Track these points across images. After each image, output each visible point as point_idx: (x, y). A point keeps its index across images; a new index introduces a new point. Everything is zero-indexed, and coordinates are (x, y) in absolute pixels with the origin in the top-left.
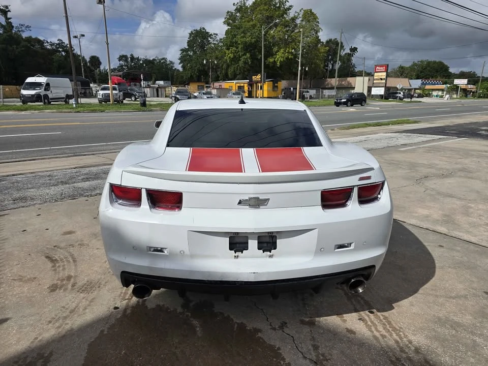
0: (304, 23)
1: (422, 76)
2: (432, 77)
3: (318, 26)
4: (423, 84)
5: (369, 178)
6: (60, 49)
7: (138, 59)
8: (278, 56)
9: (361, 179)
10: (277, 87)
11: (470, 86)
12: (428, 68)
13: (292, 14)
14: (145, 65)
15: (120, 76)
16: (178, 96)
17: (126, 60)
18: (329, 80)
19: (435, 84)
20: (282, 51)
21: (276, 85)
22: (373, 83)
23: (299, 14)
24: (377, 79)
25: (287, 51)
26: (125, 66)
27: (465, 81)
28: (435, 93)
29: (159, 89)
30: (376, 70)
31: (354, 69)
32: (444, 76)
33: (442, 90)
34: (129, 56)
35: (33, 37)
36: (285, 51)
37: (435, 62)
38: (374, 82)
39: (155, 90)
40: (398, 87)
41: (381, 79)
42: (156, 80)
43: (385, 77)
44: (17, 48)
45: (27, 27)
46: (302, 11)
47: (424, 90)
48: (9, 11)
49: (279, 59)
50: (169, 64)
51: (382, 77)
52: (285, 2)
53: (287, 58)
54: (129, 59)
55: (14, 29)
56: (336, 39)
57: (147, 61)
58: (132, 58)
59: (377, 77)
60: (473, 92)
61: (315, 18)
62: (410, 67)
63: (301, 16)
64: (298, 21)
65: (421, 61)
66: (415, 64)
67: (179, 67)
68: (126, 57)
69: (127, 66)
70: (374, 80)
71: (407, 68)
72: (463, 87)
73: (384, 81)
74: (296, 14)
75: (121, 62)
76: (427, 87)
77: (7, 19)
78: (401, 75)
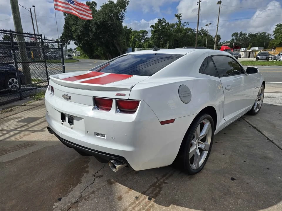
5: (124, 95)
6: (201, 33)
7: (245, 35)
9: (117, 95)
14: (249, 38)
15: (228, 45)
16: (259, 56)
17: (237, 36)
26: (235, 39)
29: (251, 53)
34: (239, 33)
35: (188, 28)
39: (248, 53)
42: (251, 47)
44: (180, 34)
45: (188, 23)
48: (181, 16)
50: (267, 36)
54: (239, 35)
55: (182, 25)
57: (251, 36)
58: (241, 34)
67: (272, 37)
68: (237, 34)
69: (236, 39)
75: (233, 37)
77: (180, 20)
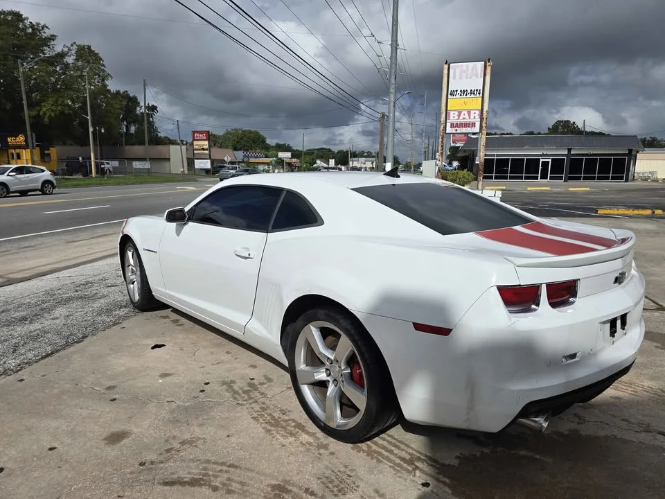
0: (80, 63)
1: (239, 147)
2: (251, 149)
3: (104, 71)
4: (245, 156)
8: (44, 109)
10: (49, 155)
11: (294, 160)
12: (245, 139)
13: (58, 47)
18: (128, 147)
19: (257, 157)
20: (51, 101)
21: (46, 152)
22: (194, 154)
23: (70, 50)
24: (198, 149)
25: (59, 102)
27: (288, 154)
28: (261, 167)
30: (194, 137)
31: (157, 135)
32: (262, 148)
33: (268, 164)
36: (57, 102)
37: (250, 132)
38: (195, 152)
40: (225, 159)
41: (203, 149)
43: (207, 147)
46: (75, 47)
47: (248, 164)
49: (48, 114)
51: (205, 147)
52: (43, 29)
53: (62, 113)
56: (126, 91)
59: (197, 147)
60: (298, 167)
61: (97, 58)
62: (223, 136)
63: (73, 52)
64: (70, 60)
65: (235, 130)
66: (228, 133)
70: (194, 150)
71: (220, 136)
72: (288, 161)
73: (207, 152)
74: (66, 49)
76: (252, 160)
78: (214, 145)
